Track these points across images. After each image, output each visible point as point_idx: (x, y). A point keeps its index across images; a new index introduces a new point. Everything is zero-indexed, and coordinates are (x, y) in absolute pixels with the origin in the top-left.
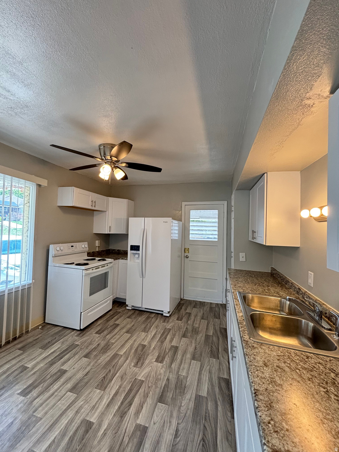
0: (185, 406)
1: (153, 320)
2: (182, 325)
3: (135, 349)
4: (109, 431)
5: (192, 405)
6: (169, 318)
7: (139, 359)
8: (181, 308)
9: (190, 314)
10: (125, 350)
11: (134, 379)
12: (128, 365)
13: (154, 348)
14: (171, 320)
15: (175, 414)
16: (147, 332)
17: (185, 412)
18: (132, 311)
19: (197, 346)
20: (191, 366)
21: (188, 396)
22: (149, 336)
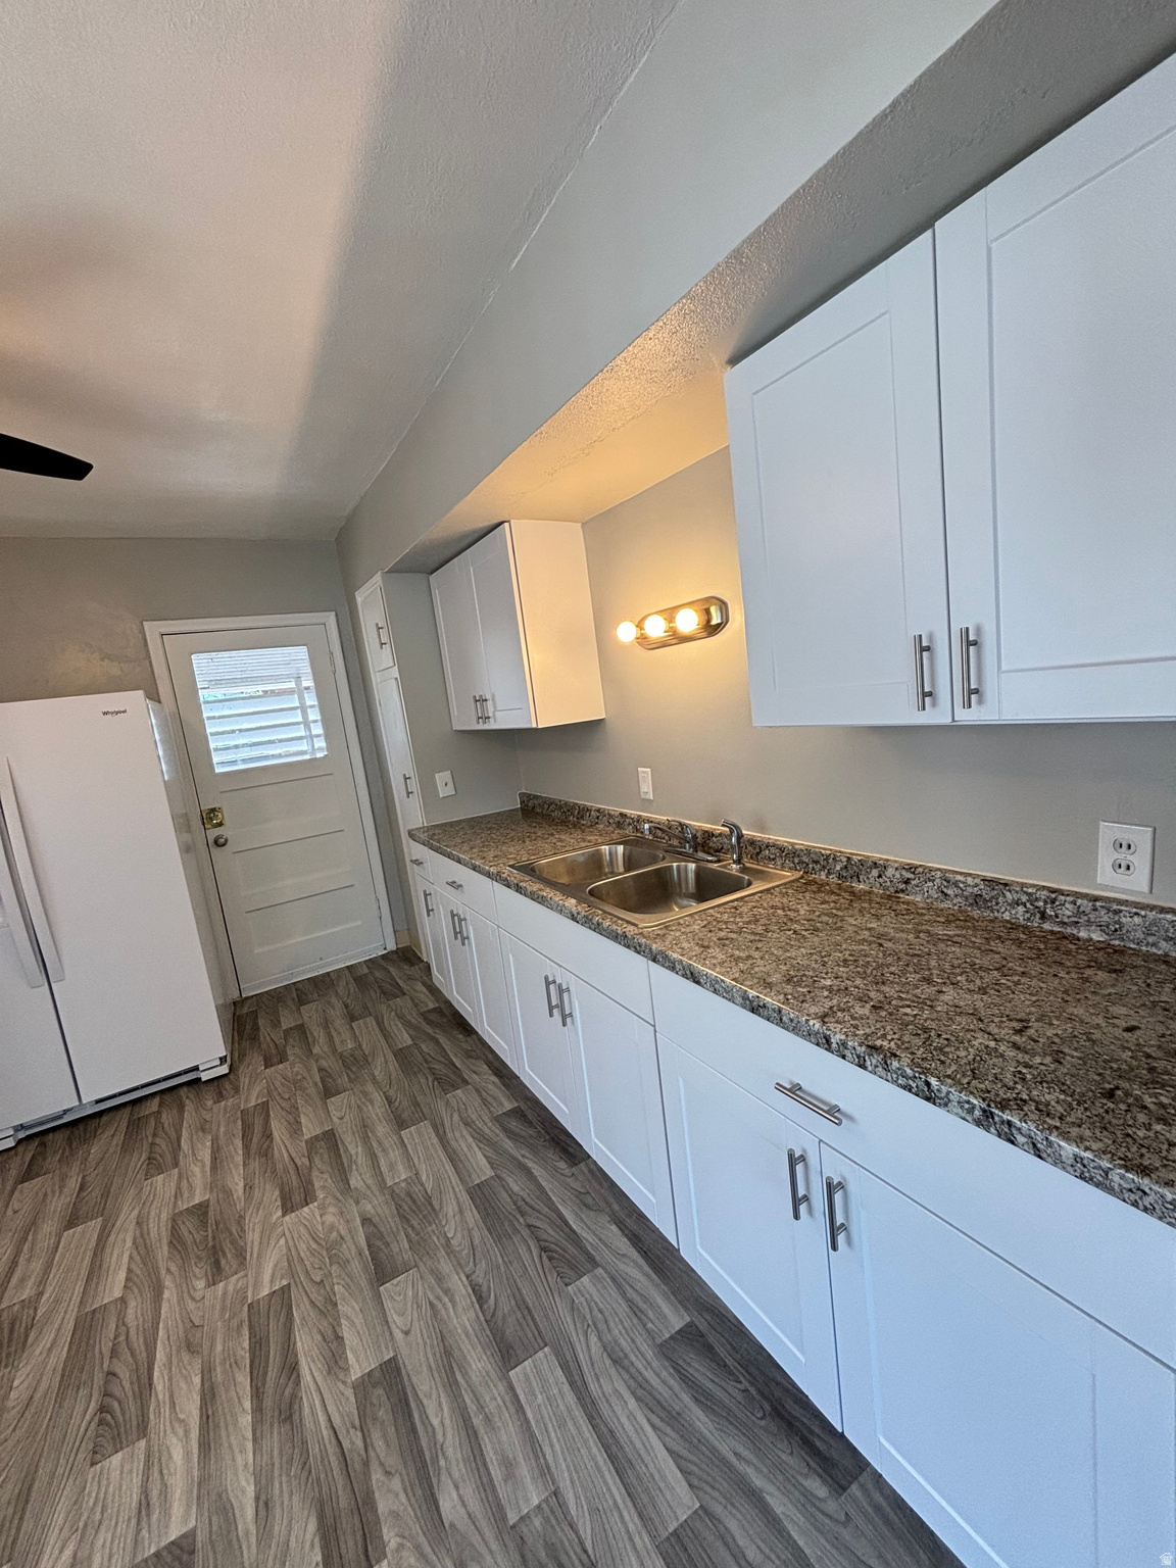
0: (459, 1235)
1: (167, 1118)
2: (296, 1069)
3: (165, 1241)
4: (277, 1485)
5: (472, 1216)
6: (231, 1076)
7: (215, 1253)
8: (256, 1028)
9: (301, 1030)
10: (122, 1275)
11: (246, 1308)
12: (181, 1300)
13: (249, 1188)
14: (244, 1081)
15: (446, 1267)
16: (176, 1164)
17: (467, 1242)
18: (21, 1149)
19: (391, 1093)
20: (409, 1147)
21: (450, 1208)
22: (197, 1170)
